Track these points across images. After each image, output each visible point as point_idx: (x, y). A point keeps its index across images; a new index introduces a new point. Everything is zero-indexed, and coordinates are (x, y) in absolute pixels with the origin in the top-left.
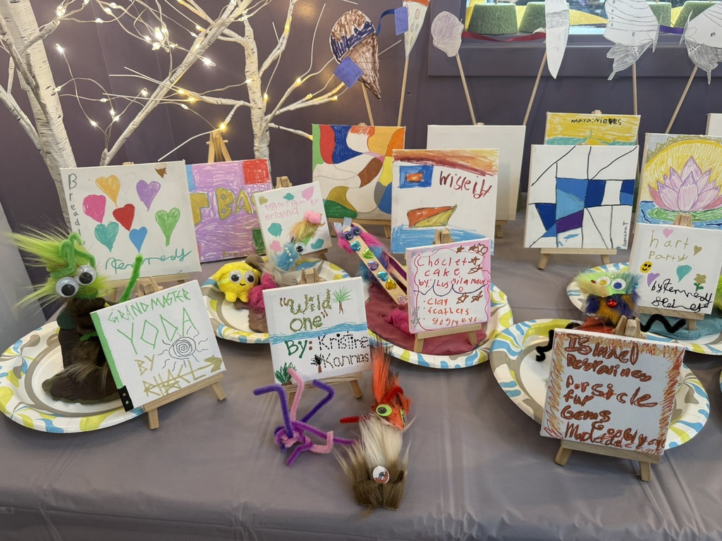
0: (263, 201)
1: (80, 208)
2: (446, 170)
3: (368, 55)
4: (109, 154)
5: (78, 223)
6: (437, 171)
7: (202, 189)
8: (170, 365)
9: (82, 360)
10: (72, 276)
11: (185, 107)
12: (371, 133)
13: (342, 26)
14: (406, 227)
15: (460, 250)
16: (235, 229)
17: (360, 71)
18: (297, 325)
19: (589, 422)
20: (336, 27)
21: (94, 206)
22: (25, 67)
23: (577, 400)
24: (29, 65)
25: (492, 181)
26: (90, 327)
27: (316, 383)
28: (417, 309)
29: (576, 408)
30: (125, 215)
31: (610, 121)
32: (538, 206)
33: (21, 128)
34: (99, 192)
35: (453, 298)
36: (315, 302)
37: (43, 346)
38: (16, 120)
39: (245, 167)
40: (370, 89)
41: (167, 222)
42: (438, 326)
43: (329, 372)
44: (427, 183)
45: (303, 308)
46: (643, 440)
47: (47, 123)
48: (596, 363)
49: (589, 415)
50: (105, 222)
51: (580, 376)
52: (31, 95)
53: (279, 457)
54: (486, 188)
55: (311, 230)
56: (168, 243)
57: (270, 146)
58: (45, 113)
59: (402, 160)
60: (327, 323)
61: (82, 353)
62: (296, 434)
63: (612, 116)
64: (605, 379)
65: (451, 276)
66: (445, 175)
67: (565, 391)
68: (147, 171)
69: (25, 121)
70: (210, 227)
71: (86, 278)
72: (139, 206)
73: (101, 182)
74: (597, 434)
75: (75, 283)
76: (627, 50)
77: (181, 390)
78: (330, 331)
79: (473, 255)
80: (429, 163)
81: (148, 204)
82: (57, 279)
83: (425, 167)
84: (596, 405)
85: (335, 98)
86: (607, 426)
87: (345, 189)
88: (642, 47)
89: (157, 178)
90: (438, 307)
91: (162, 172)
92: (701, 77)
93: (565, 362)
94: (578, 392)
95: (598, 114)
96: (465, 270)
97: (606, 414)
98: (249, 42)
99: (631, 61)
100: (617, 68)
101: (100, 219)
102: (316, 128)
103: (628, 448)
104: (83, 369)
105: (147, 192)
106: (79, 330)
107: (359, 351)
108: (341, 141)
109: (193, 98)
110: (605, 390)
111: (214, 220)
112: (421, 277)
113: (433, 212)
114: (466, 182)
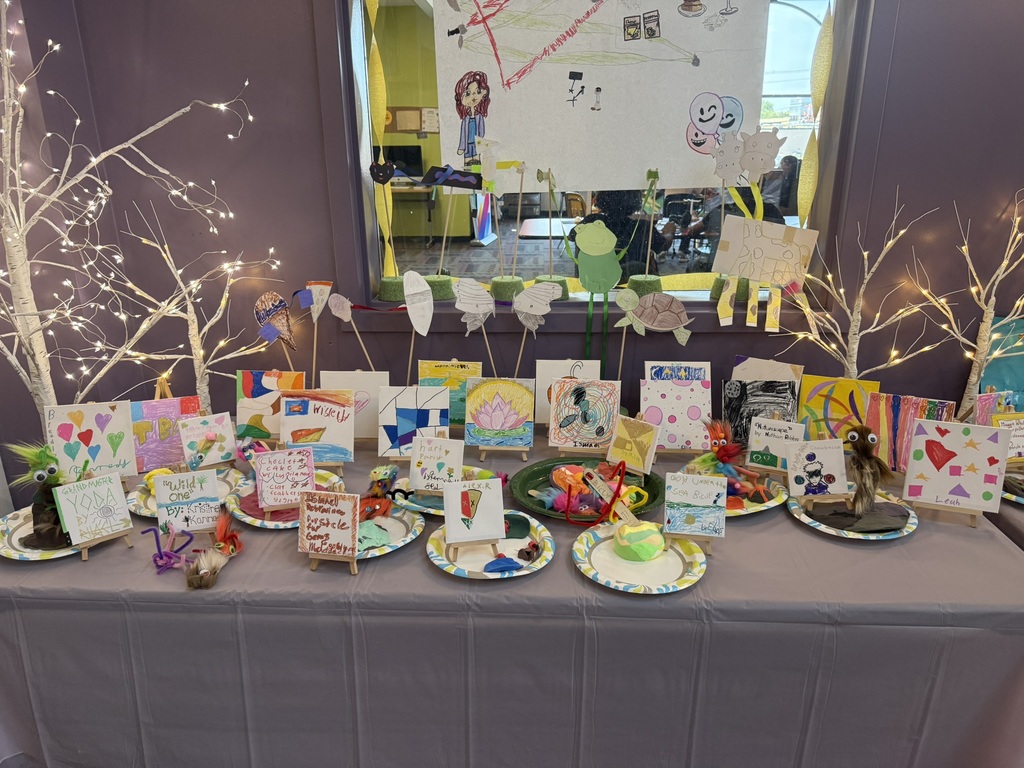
0: (184, 426)
1: (55, 433)
2: (318, 404)
3: (284, 321)
4: (80, 396)
5: (52, 442)
6: (312, 404)
7: (148, 418)
8: (97, 521)
9: (45, 522)
10: (44, 469)
11: (139, 363)
12: (280, 377)
13: (263, 302)
14: (291, 443)
15: (290, 454)
16: (171, 447)
17: (279, 332)
18: (174, 497)
19: (320, 540)
20: (258, 302)
21: (65, 431)
22: (27, 345)
23: (313, 529)
24: (30, 344)
25: (350, 410)
26: (51, 500)
27: (184, 533)
28: (262, 492)
29: (313, 533)
30: (86, 437)
31: (462, 367)
32: (385, 427)
33: (20, 378)
34: (69, 422)
35: (288, 485)
36: (185, 483)
37: (20, 521)
38: (16, 373)
39: (182, 402)
40: (288, 344)
41: (115, 441)
42: (278, 503)
43: (193, 527)
44: (304, 412)
45: (178, 486)
46: (345, 548)
47: (39, 376)
48: (320, 507)
49: (320, 537)
50: (72, 441)
51: (315, 515)
52: (29, 358)
53: (155, 570)
54: (345, 415)
55: (209, 444)
56: (114, 455)
57: (209, 385)
58: (38, 369)
59: (287, 397)
60: (193, 497)
61: (45, 518)
62: (165, 558)
63: (463, 363)
64: (325, 516)
65: (286, 471)
66: (317, 406)
67: (307, 524)
68: (103, 407)
69: (23, 373)
70: (153, 446)
71: (52, 471)
72: (96, 431)
73: (70, 415)
74: (324, 547)
75: (45, 474)
76: (475, 317)
77: (103, 537)
78: (195, 501)
79: (300, 457)
80: (306, 399)
81: (102, 430)
82: (35, 471)
83: (303, 402)
84: (322, 531)
85: (263, 350)
86: (328, 542)
87: (262, 416)
88: (485, 314)
89: (110, 412)
90: (278, 491)
91: (113, 408)
93: (305, 508)
94: (313, 524)
95: (455, 361)
96: (295, 467)
97: (327, 535)
98: (191, 316)
99: (479, 324)
100: (470, 328)
101: (68, 440)
102: (239, 372)
103: (339, 555)
104: (45, 527)
105: (102, 421)
106: (45, 503)
107: (214, 514)
108: (258, 381)
109: (143, 357)
110: (325, 522)
111: (155, 441)
112: (264, 470)
113: (309, 432)
114: (332, 411)
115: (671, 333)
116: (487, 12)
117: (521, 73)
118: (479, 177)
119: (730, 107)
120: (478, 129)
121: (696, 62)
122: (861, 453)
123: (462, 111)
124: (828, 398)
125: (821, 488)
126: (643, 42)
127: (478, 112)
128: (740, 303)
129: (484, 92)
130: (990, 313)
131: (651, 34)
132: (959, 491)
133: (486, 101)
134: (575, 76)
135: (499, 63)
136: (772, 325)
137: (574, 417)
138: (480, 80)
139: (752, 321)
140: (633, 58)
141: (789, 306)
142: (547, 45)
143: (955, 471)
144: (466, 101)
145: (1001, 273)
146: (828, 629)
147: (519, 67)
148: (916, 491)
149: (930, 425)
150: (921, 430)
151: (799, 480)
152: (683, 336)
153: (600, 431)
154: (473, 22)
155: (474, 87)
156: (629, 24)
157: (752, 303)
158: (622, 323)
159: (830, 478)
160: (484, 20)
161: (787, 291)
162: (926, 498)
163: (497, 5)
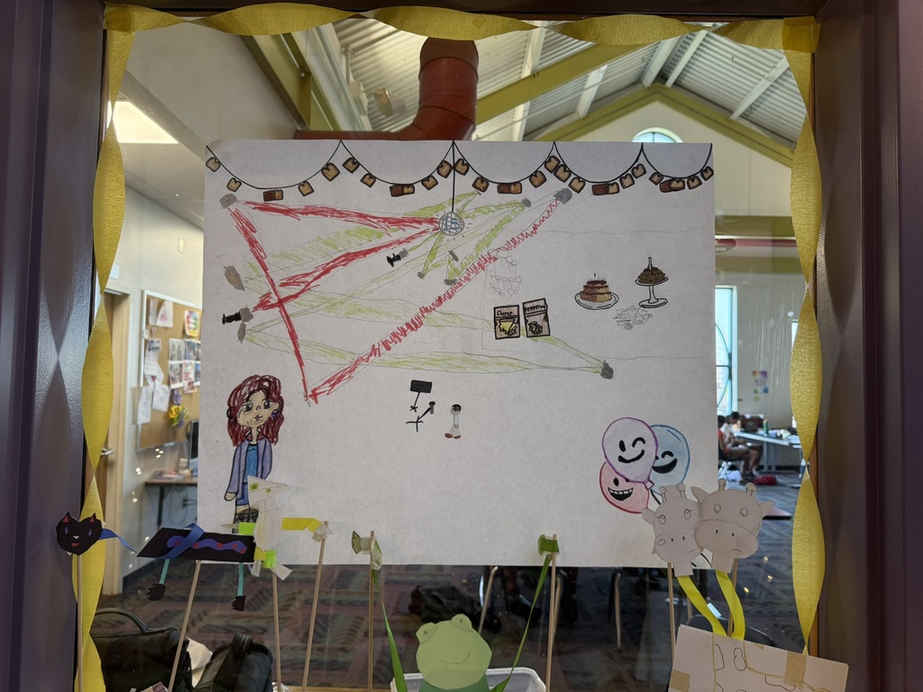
116: (285, 292)
117: (335, 381)
118: (250, 543)
120: (262, 462)
121: (607, 372)
123: (238, 434)
126: (523, 343)
127: (261, 435)
129: (275, 406)
131: (536, 331)
133: (276, 420)
134: (420, 387)
135: (301, 364)
140: (510, 365)
142: (376, 341)
144: (244, 419)
147: (333, 370)
154: (264, 305)
155: (259, 398)
156: (502, 316)
160: (281, 303)
163: (302, 283)
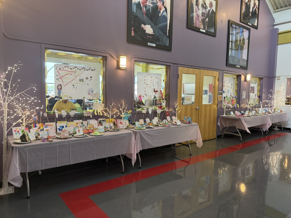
1: (14, 131)
3: (37, 117)
8: (32, 138)
12: (39, 124)
13: (34, 114)
21: (15, 131)
31: (64, 122)
32: (58, 129)
39: (25, 128)
40: (37, 120)
42: (52, 136)
45: (42, 133)
46: (67, 136)
51: (63, 133)
54: (53, 127)
55: (38, 131)
66: (49, 126)
68: (20, 127)
72: (19, 131)
73: (16, 129)
77: (33, 140)
80: (47, 126)
84: (64, 135)
91: (22, 127)
92: (72, 117)
93: (61, 132)
95: (62, 121)
96: (53, 131)
99: (65, 116)
100: (63, 117)
102: (32, 124)
105: (20, 129)
107: (47, 136)
108: (35, 125)
112: (50, 131)
114: (51, 127)
115: (90, 116)
116: (62, 77)
117: (66, 85)
118: (61, 97)
119: (92, 90)
120: (60, 91)
121: (88, 85)
122: (114, 124)
123: (58, 89)
124: (109, 121)
125: (111, 128)
126: (82, 82)
128: (97, 113)
130: (123, 112)
131: (83, 81)
132: (123, 126)
133: (61, 88)
134: (73, 85)
135: (63, 83)
136: (101, 115)
137: (82, 126)
138: (61, 85)
139: (99, 114)
140: (81, 84)
141: (102, 113)
142: (70, 81)
143: (123, 124)
144: (58, 88)
145: (123, 108)
146: (116, 136)
147: (66, 84)
148: (120, 127)
149: (120, 120)
150: (119, 121)
151: (109, 128)
152: (91, 117)
153: (85, 127)
154: (60, 78)
155: (60, 86)
156: (80, 80)
157: (98, 112)
158: (84, 115)
159: (112, 127)
160: (61, 78)
161: (102, 111)
162: (121, 128)
163: (63, 76)
